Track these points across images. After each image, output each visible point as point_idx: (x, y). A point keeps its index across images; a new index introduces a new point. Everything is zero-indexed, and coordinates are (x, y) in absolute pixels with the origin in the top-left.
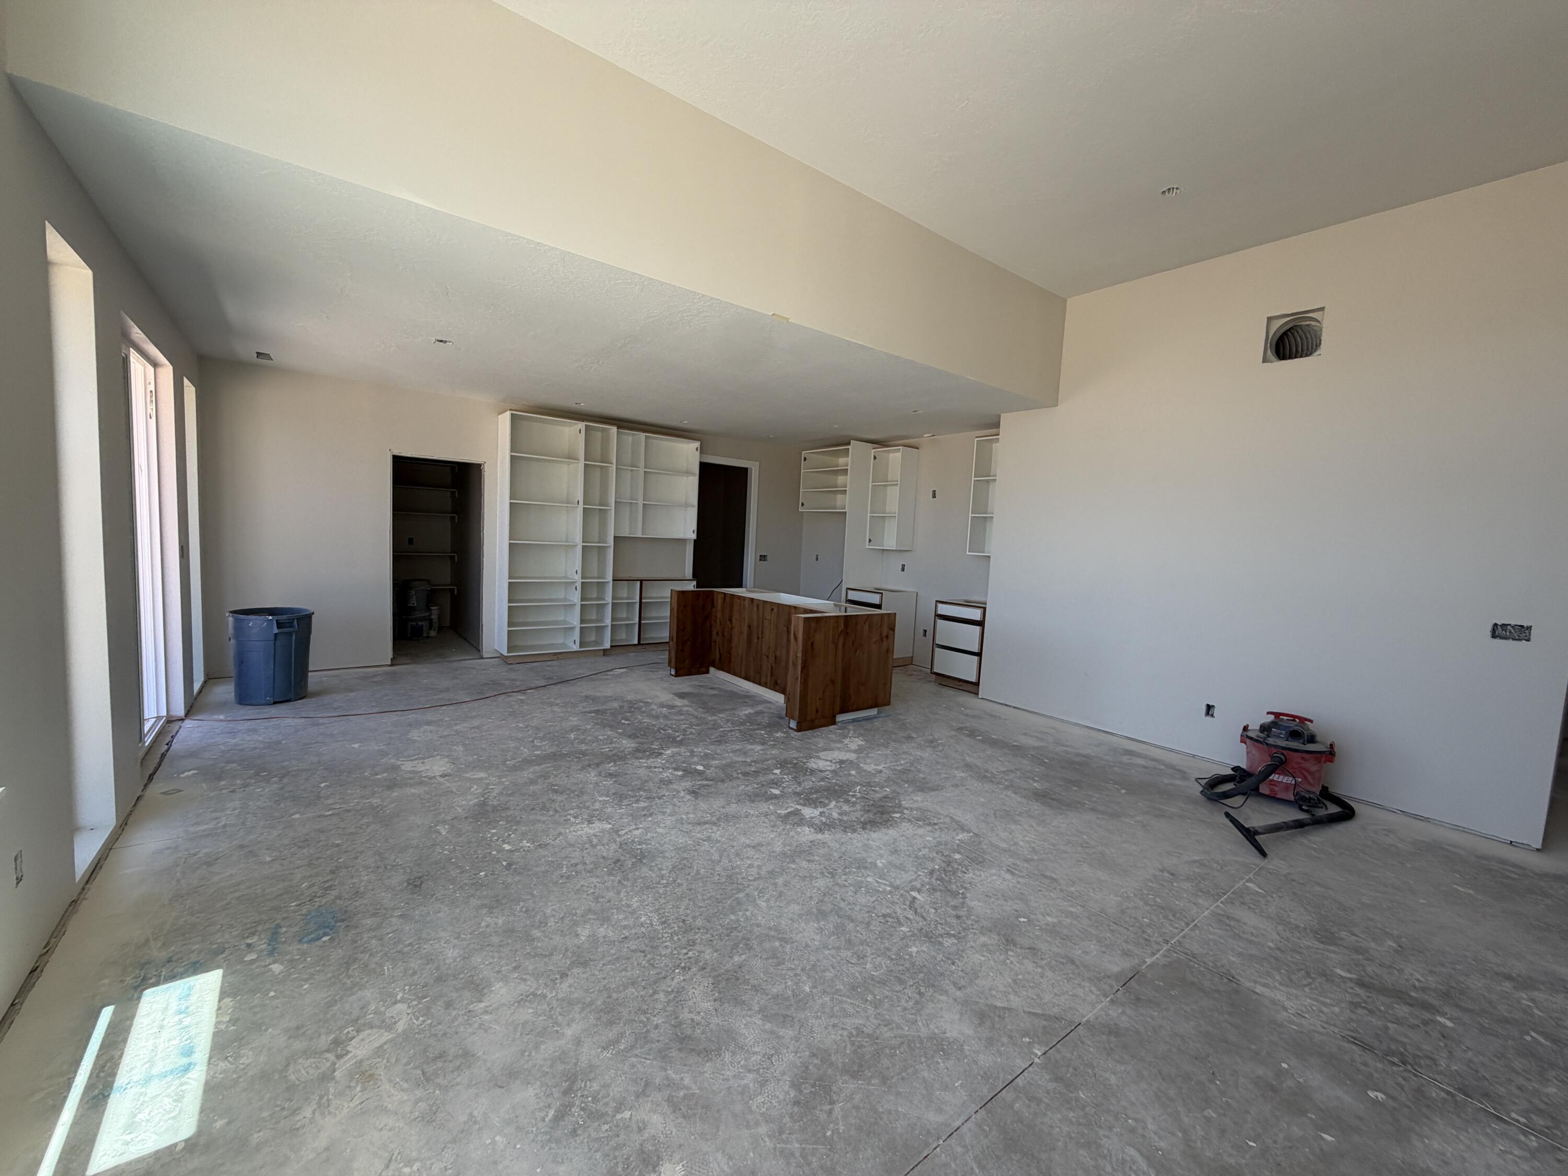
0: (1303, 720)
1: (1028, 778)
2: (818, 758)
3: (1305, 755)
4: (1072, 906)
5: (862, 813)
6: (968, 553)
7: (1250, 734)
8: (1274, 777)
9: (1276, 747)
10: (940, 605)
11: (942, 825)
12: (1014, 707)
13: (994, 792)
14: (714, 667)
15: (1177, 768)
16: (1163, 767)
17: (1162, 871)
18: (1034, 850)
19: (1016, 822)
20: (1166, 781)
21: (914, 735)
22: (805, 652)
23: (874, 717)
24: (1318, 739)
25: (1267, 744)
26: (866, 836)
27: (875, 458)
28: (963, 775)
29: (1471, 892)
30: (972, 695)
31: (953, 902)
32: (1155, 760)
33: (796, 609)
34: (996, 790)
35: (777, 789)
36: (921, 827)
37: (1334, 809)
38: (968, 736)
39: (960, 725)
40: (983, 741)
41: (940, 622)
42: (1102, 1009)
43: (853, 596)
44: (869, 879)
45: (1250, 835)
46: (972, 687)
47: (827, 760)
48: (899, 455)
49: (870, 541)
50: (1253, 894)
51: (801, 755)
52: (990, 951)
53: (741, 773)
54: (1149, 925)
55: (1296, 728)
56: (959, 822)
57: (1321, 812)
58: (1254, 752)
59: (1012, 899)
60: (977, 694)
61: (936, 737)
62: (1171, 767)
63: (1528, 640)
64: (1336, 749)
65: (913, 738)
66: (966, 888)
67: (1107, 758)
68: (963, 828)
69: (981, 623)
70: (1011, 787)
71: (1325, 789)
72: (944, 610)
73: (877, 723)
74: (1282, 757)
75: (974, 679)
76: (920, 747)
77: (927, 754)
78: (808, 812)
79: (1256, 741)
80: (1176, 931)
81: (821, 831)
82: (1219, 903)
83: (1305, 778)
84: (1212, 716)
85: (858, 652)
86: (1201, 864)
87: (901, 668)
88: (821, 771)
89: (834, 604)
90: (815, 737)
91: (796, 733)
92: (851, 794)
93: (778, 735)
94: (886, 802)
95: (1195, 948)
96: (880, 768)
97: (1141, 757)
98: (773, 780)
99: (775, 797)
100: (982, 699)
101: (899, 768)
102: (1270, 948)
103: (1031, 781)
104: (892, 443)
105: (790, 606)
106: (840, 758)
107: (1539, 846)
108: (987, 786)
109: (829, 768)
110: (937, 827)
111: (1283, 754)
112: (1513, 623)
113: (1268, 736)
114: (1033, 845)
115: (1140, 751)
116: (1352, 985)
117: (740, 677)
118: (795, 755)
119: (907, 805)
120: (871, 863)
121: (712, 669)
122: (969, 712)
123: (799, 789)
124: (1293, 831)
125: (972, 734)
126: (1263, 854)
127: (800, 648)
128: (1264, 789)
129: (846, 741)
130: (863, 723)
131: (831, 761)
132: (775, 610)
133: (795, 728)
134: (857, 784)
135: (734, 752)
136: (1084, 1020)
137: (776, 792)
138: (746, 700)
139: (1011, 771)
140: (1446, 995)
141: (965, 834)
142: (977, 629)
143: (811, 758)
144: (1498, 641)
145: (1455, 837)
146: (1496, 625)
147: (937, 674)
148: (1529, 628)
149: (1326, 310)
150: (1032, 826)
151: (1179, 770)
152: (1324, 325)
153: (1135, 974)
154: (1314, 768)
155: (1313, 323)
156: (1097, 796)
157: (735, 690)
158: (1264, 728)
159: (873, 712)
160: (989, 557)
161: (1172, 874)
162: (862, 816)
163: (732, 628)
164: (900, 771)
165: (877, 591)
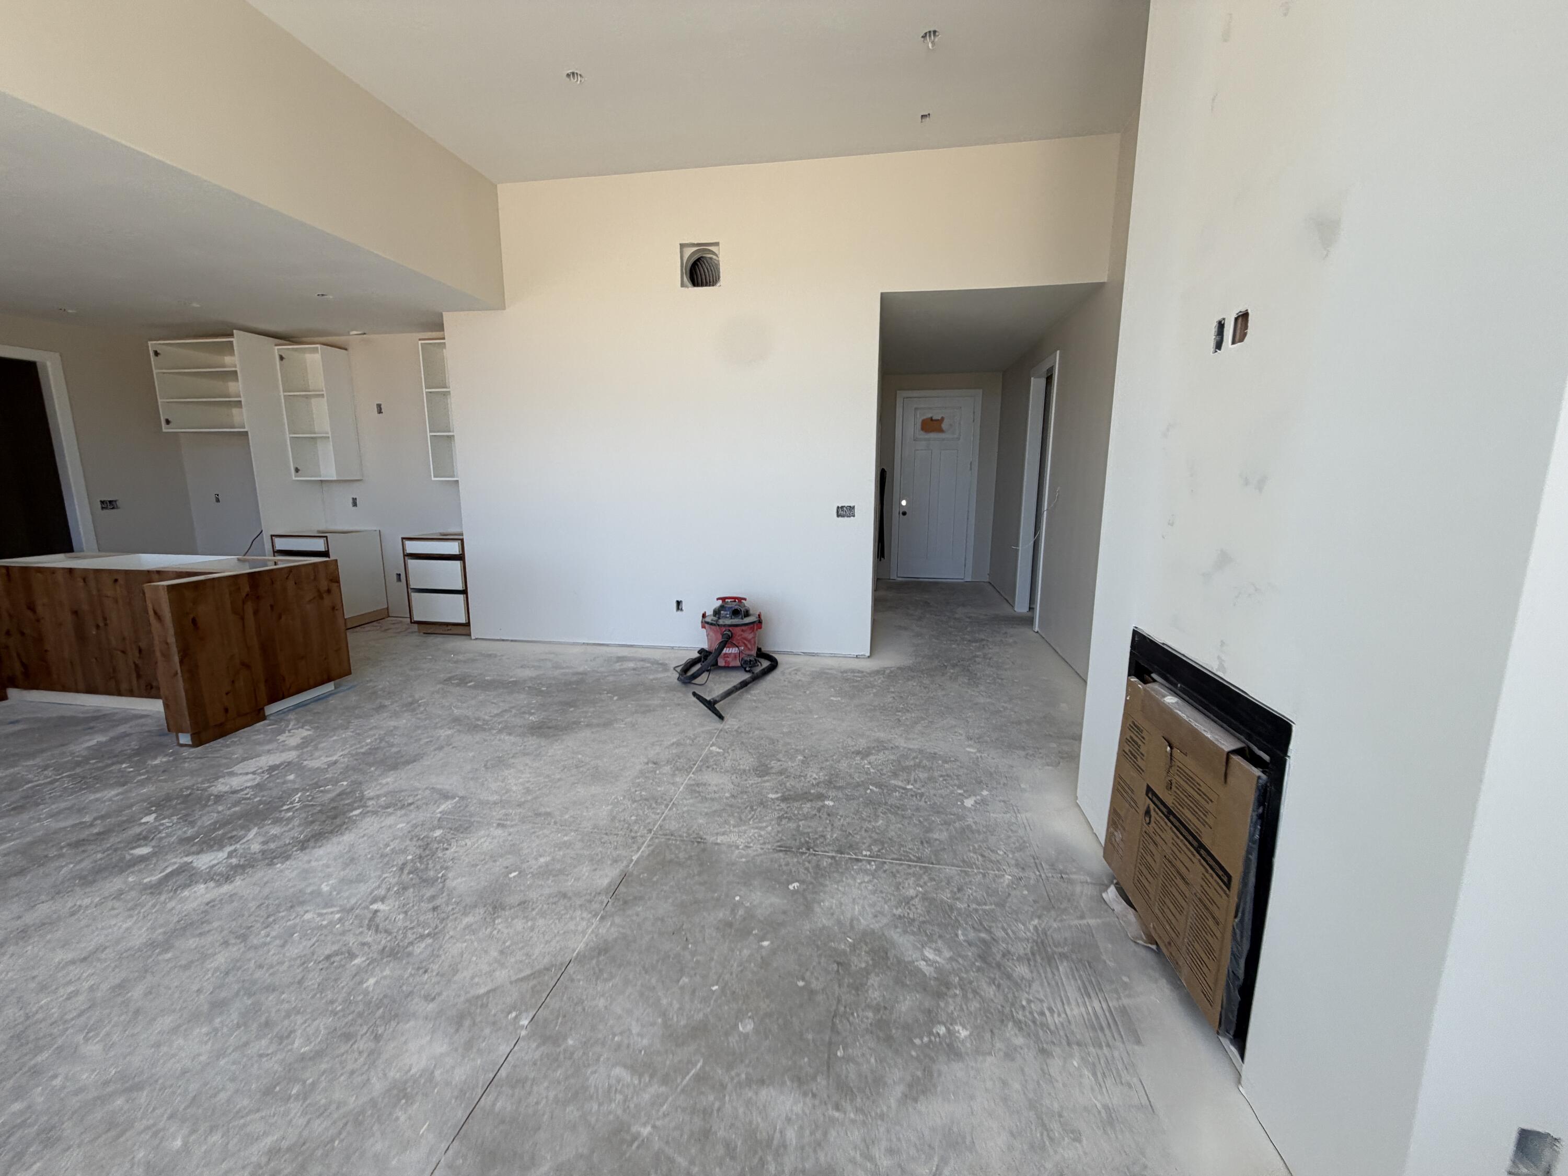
0: (740, 599)
1: (524, 713)
2: (232, 774)
3: (744, 628)
4: (566, 835)
5: (301, 829)
6: (433, 479)
7: (708, 619)
8: (726, 651)
9: (725, 626)
10: (407, 543)
11: (419, 803)
12: (512, 641)
13: (485, 740)
14: (16, 686)
15: (660, 662)
16: (649, 665)
17: (647, 763)
18: (528, 791)
19: (509, 766)
20: (651, 677)
21: (387, 703)
22: (181, 634)
23: (330, 694)
24: (751, 612)
25: (719, 625)
26: (306, 858)
27: (281, 358)
28: (449, 732)
29: (839, 699)
30: (463, 637)
31: (429, 893)
32: (643, 660)
33: (160, 574)
34: (488, 738)
35: (146, 845)
36: (390, 814)
37: (766, 664)
38: (458, 685)
39: (449, 675)
40: (474, 687)
41: (412, 563)
42: (593, 932)
43: (281, 544)
44: (308, 916)
45: (711, 705)
46: (463, 629)
47: (247, 774)
48: (317, 357)
49: (297, 470)
50: (715, 756)
51: (200, 780)
52: (474, 932)
53: (69, 845)
54: (636, 822)
55: (736, 607)
56: (441, 790)
57: (758, 670)
58: (711, 634)
59: (501, 856)
60: (469, 635)
61: (417, 697)
62: (655, 662)
63: (854, 516)
64: (762, 618)
65: (386, 706)
66: (447, 868)
67: (602, 669)
68: (446, 796)
69: (460, 557)
70: (508, 729)
71: (759, 649)
72: (412, 547)
73: (332, 701)
74: (729, 633)
75: (463, 620)
76: (396, 715)
77: (405, 721)
78: (204, 861)
79: (711, 624)
80: (658, 817)
81: (228, 879)
82: (691, 775)
83: (746, 645)
84: (682, 610)
85: (283, 618)
86: (678, 744)
87: (375, 624)
88: (235, 792)
89: (239, 560)
90: (228, 746)
91: (192, 750)
92: (285, 807)
93: (157, 762)
94: (342, 799)
95: (673, 825)
96: (334, 758)
97: (632, 661)
98: (140, 834)
99: (143, 859)
100: (476, 639)
101: (363, 750)
102: (727, 798)
103: (527, 716)
104: (304, 339)
105: (149, 572)
106: (271, 763)
107: (868, 654)
108: (478, 737)
109: (249, 784)
110: (412, 807)
111: (729, 631)
112: (846, 505)
113: (719, 618)
114: (527, 785)
115: (632, 655)
116: (778, 803)
117: (77, 691)
118: (187, 784)
119: (372, 794)
120: (312, 893)
121: (12, 693)
122: (461, 657)
123: (190, 832)
124: (741, 690)
125: (463, 681)
126: (721, 717)
127: (171, 631)
128: (721, 663)
129: (281, 738)
130: (311, 706)
131: (254, 773)
132: (121, 581)
133: (190, 743)
134: (296, 791)
135: (52, 815)
136: (575, 954)
137: (144, 851)
138: (92, 725)
139: (505, 711)
140: (829, 783)
141: (449, 802)
142: (458, 564)
143: (217, 778)
144: (840, 519)
145: (831, 662)
146: (838, 507)
147: (419, 623)
148: (854, 507)
149: (720, 245)
150: (527, 765)
151: (661, 664)
152: (720, 256)
153: (624, 877)
154: (750, 636)
155: (714, 257)
156: (592, 709)
157: (69, 714)
158: (717, 613)
159: (329, 687)
160: (457, 481)
161: (655, 763)
162: (301, 833)
163: (38, 621)
164: (364, 754)
165: (323, 535)
